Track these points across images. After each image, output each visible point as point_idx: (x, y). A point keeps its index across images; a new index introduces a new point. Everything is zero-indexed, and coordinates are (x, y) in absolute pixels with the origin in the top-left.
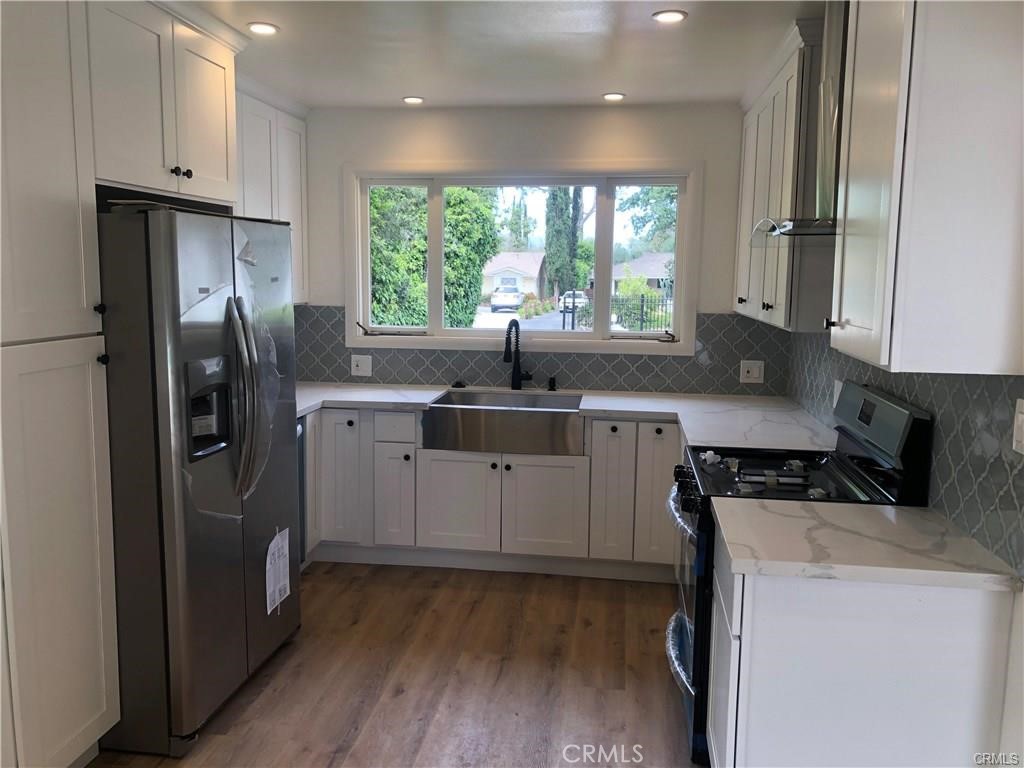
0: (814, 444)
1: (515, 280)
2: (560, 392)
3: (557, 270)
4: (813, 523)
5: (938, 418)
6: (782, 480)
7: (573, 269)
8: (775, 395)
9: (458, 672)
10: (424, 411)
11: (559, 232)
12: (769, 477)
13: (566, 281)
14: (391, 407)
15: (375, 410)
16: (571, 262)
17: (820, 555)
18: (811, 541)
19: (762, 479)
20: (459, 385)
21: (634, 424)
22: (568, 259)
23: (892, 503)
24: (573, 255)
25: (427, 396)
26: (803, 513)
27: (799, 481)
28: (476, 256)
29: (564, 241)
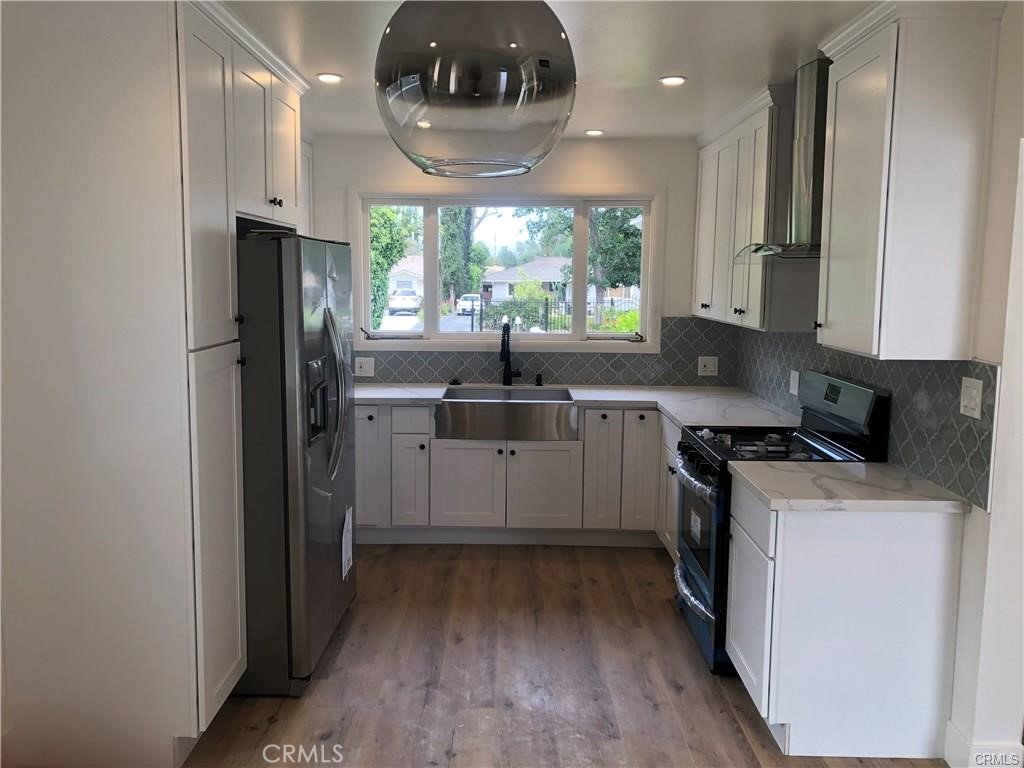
0: (780, 422)
1: (410, 283)
2: (546, 387)
3: (453, 274)
4: (813, 476)
5: (895, 395)
6: (770, 448)
7: (468, 272)
8: (727, 385)
9: (501, 622)
10: (437, 406)
11: (453, 236)
12: (759, 446)
13: (462, 284)
14: (408, 403)
15: (393, 406)
16: (466, 265)
17: (830, 495)
18: (820, 487)
19: (755, 448)
20: (455, 382)
21: (621, 412)
22: (463, 262)
23: (860, 461)
24: (468, 259)
25: (437, 392)
26: (801, 469)
27: (783, 449)
28: (384, 261)
29: (459, 245)
